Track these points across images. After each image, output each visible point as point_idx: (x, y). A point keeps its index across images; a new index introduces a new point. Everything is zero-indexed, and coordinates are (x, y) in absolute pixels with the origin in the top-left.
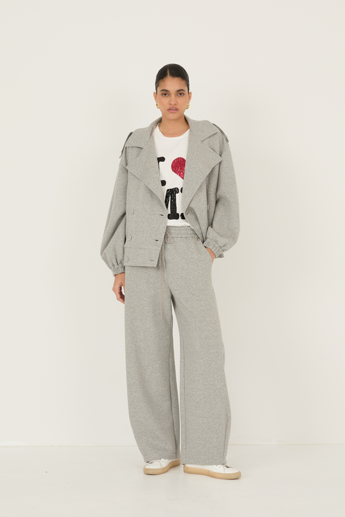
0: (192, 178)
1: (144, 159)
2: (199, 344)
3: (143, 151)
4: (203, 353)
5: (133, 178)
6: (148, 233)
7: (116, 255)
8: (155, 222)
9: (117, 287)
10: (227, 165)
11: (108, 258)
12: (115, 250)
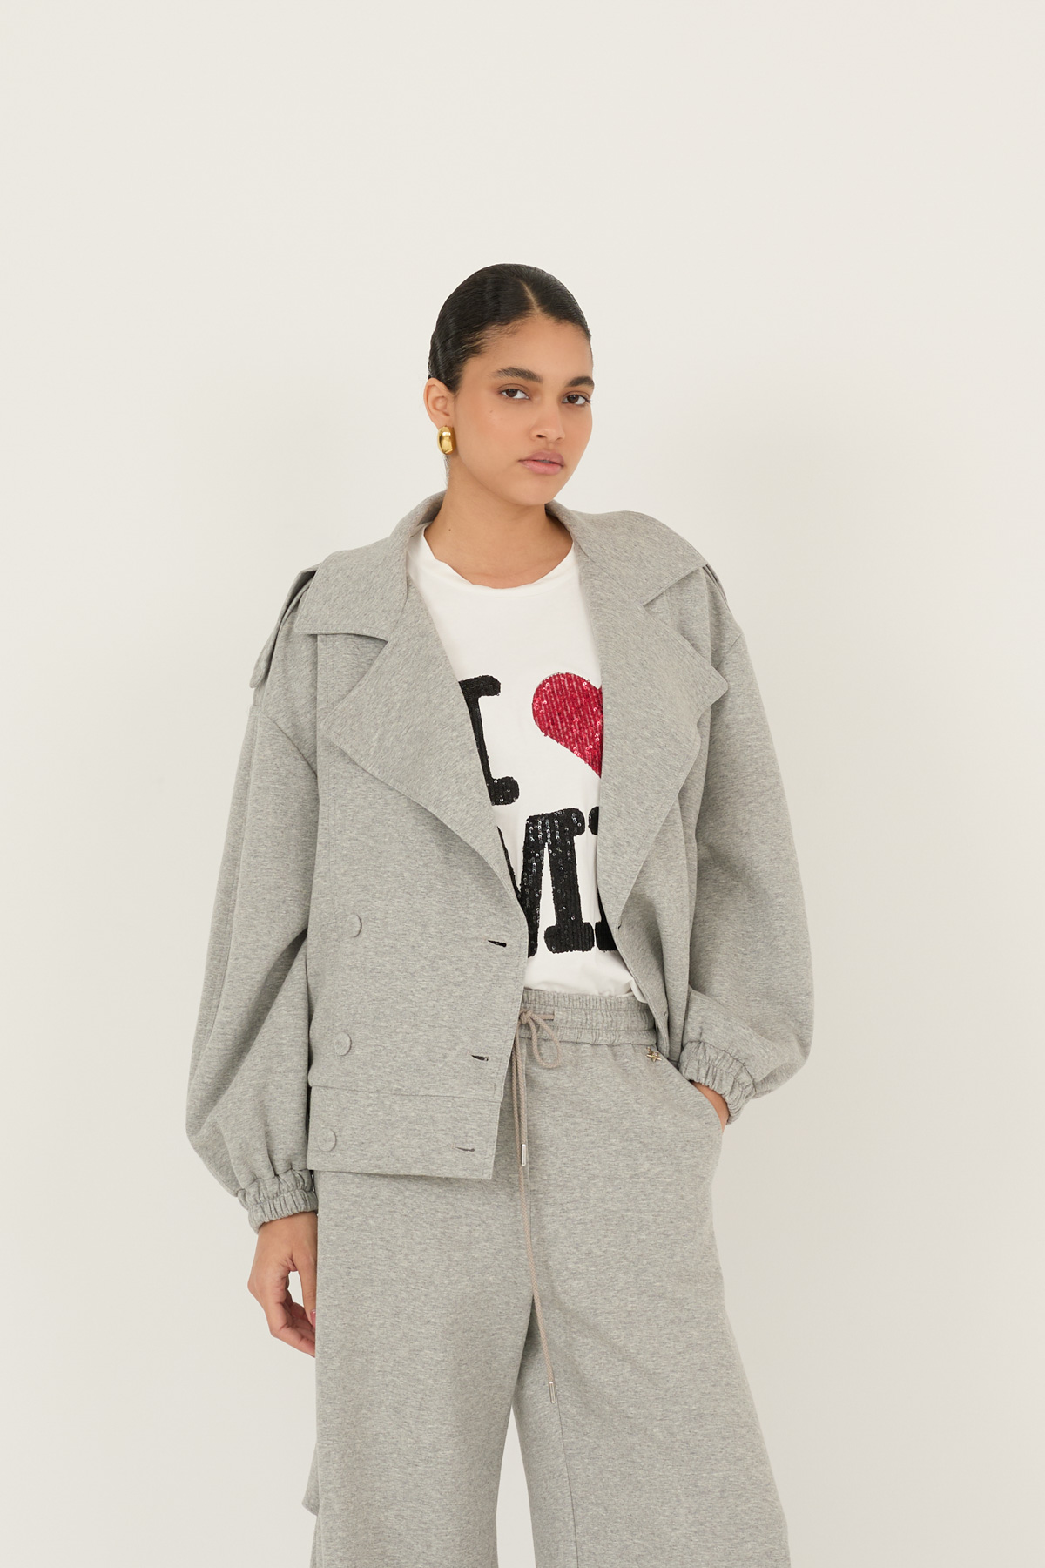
0: (638, 766)
1: (396, 689)
2: (691, 1517)
3: (386, 650)
4: (706, 1557)
5: (346, 774)
6: (441, 1026)
7: (267, 1135)
8: (470, 972)
9: (272, 1277)
10: (749, 715)
11: (230, 1146)
12: (263, 1112)
